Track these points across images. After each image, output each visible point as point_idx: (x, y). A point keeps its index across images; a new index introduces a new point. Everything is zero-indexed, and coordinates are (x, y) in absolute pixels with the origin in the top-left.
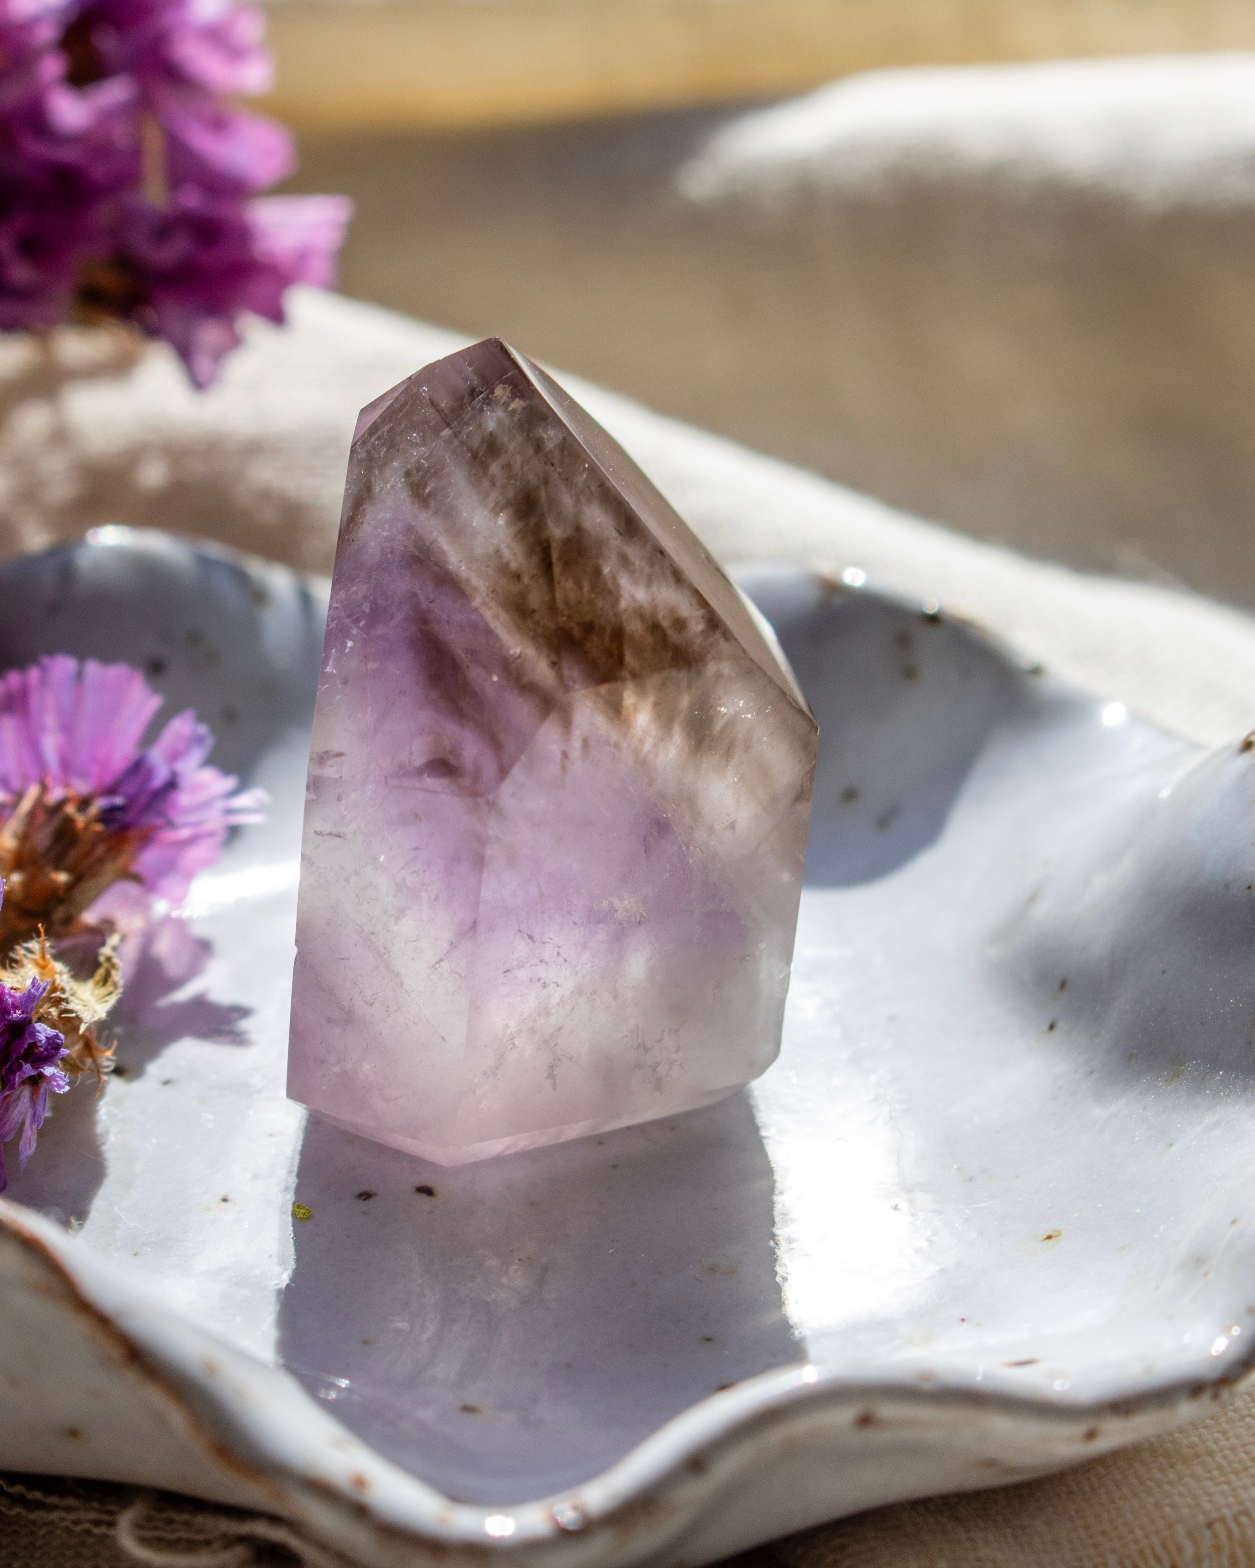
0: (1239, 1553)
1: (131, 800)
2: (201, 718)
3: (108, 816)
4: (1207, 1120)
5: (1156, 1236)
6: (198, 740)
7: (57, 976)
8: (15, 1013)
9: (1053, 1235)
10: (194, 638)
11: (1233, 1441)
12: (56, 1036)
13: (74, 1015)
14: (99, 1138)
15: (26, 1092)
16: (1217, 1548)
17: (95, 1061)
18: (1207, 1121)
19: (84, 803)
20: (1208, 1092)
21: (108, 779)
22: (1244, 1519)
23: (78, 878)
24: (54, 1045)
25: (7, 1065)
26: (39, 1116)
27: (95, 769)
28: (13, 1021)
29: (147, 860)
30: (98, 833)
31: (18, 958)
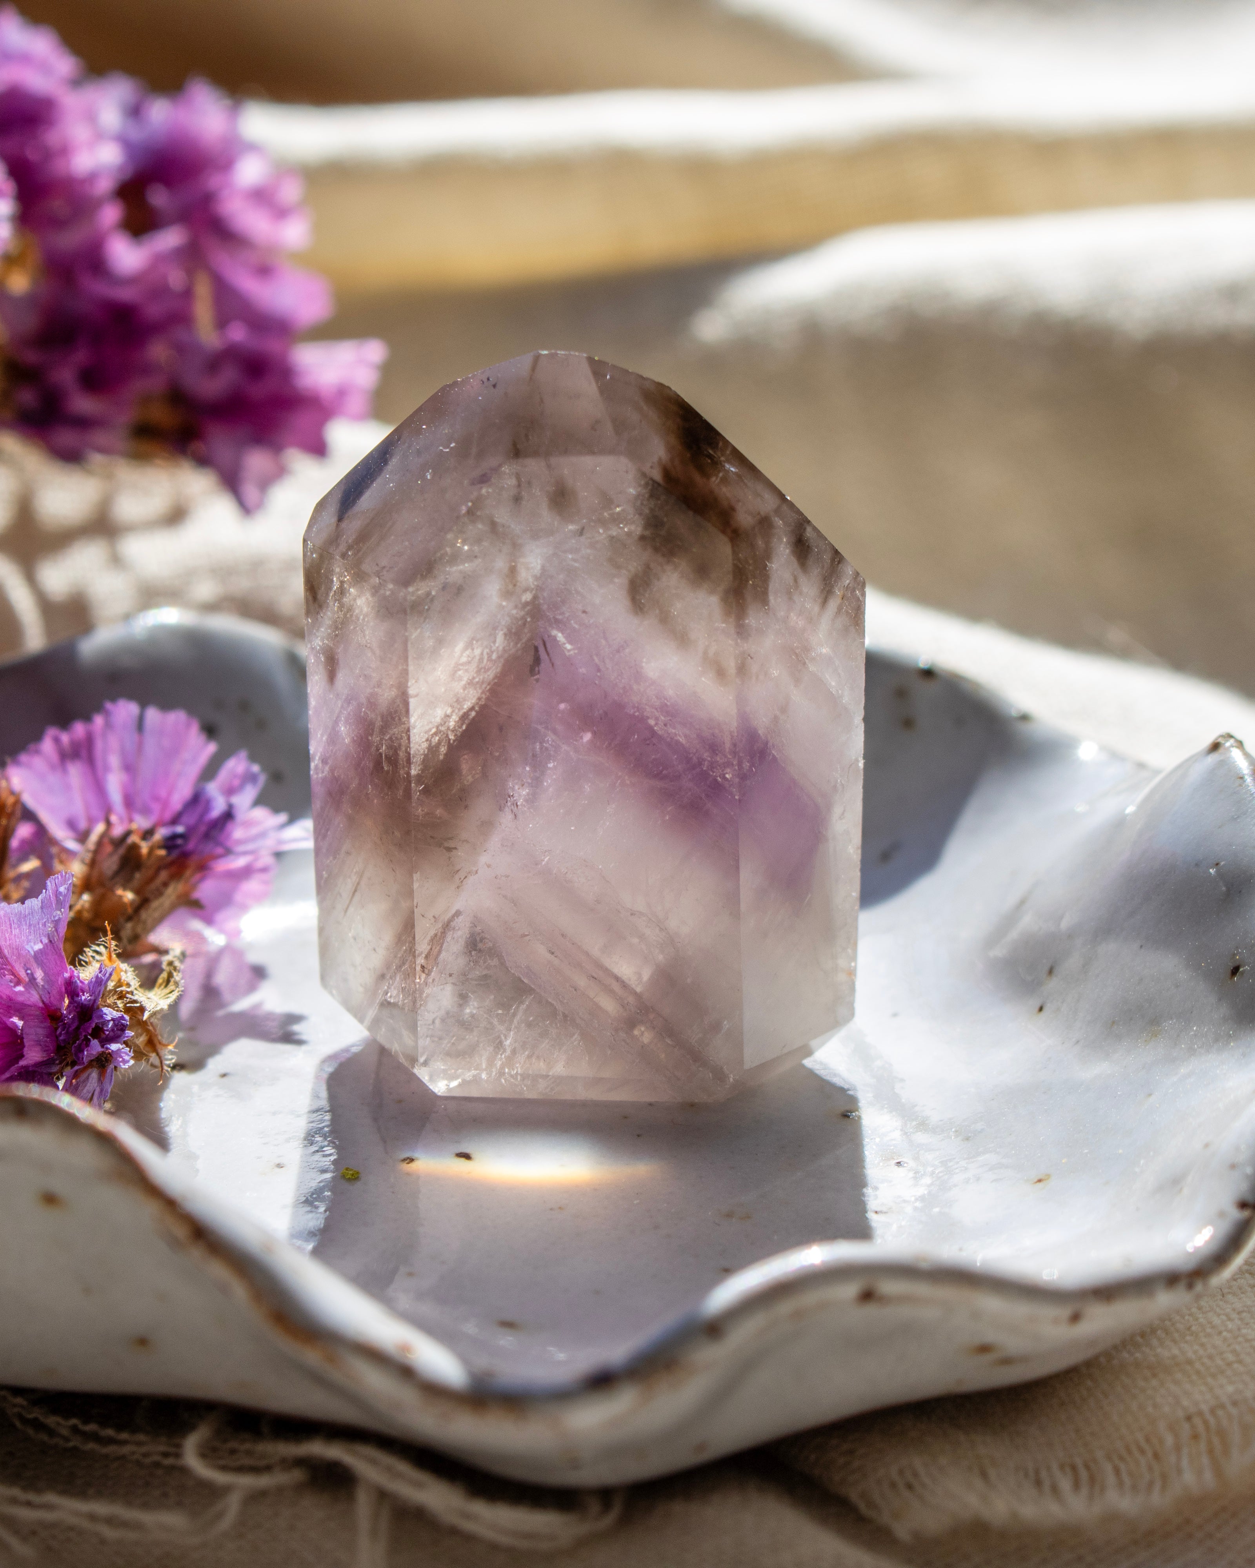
0: (1216, 1441)
1: (191, 830)
2: (254, 758)
3: (170, 843)
5: (1136, 1169)
6: (251, 778)
7: (122, 973)
8: (84, 995)
9: (1043, 1178)
10: (245, 707)
11: (1211, 1351)
12: (122, 1018)
13: (138, 1005)
14: (163, 1121)
15: (94, 1074)
16: (1195, 1437)
17: (158, 1054)
18: (1183, 1071)
19: (147, 834)
20: (1183, 1046)
21: (168, 815)
22: (1220, 1413)
23: (143, 900)
24: (120, 1028)
25: (76, 1043)
26: (106, 1091)
27: (156, 807)
28: (82, 1003)
29: (206, 890)
30: (161, 858)
31: (87, 960)
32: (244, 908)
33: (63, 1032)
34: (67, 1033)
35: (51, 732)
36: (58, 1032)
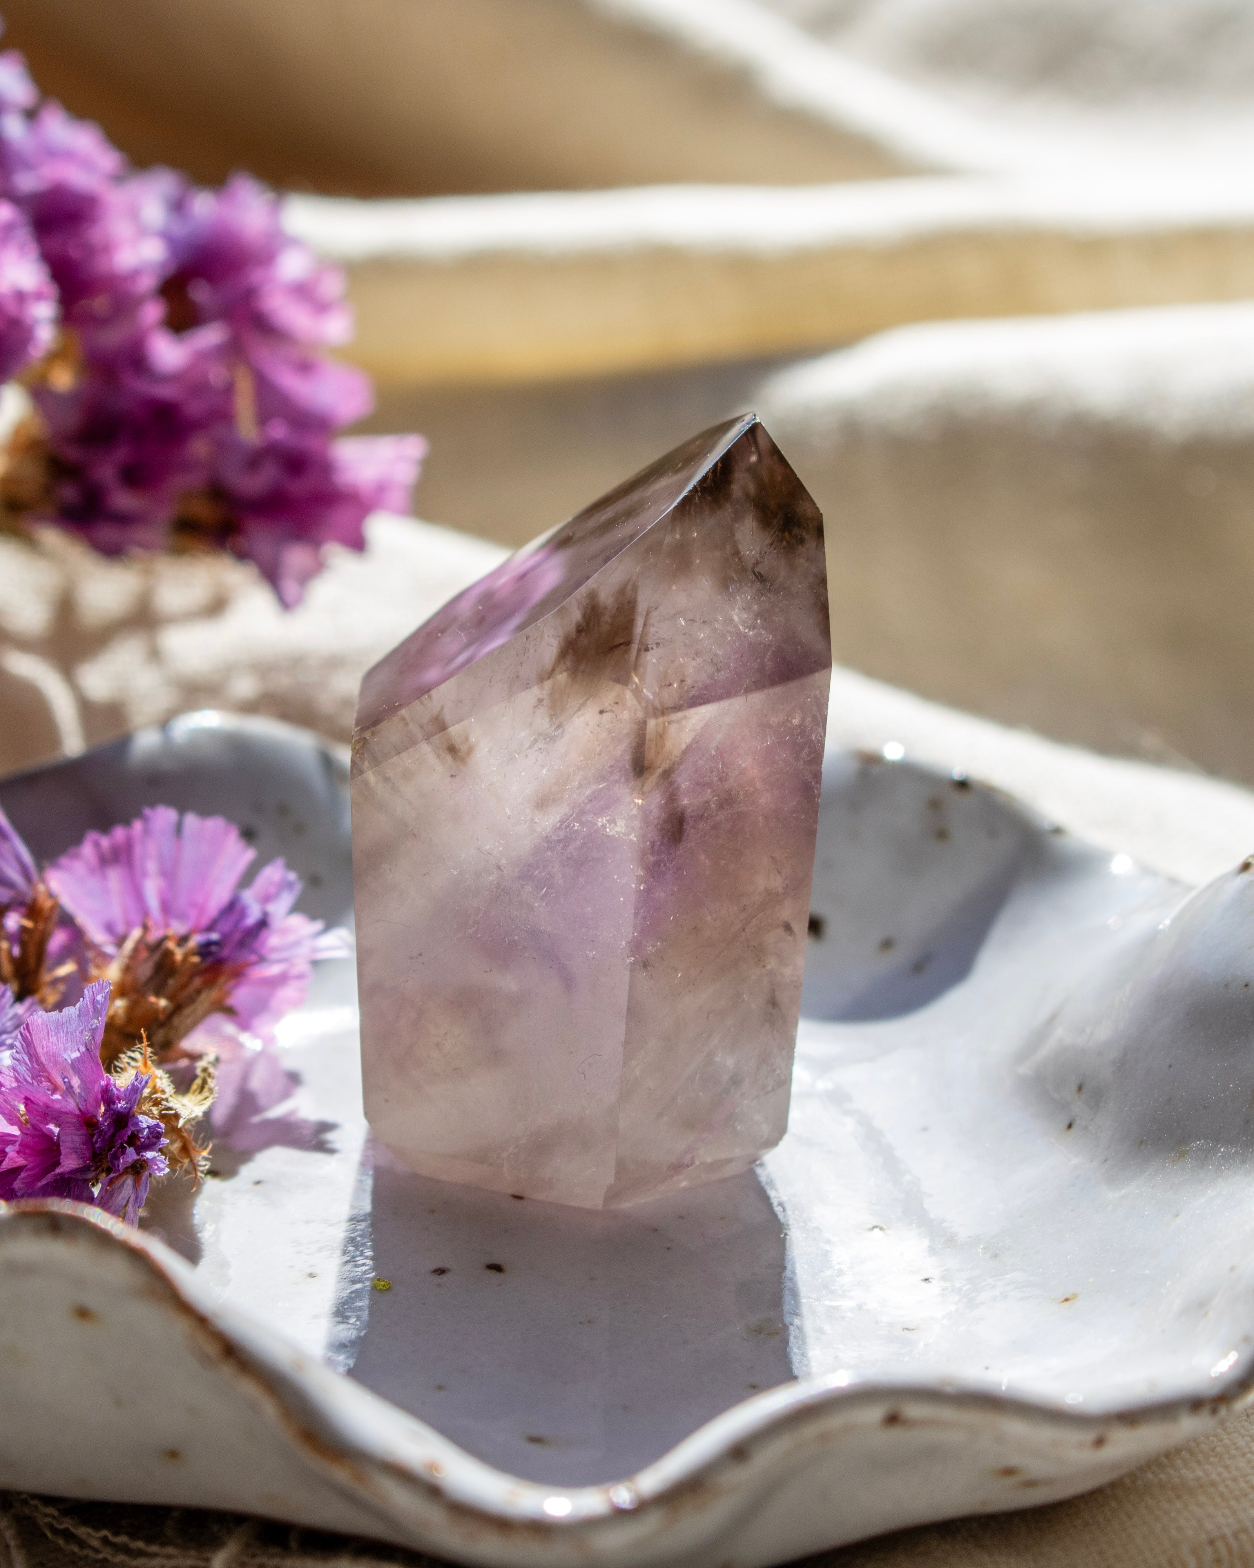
1: (225, 937)
2: (290, 866)
3: (205, 950)
4: (1209, 1192)
5: (1163, 1291)
6: (288, 885)
7: (158, 1080)
8: (120, 1103)
9: (1070, 1297)
10: (283, 810)
11: (1235, 1473)
12: (158, 1125)
13: (173, 1112)
14: (196, 1227)
15: (129, 1181)
16: (1218, 1561)
17: (191, 1161)
19: (182, 940)
20: (1210, 1167)
21: (205, 921)
22: (1243, 1537)
23: (177, 1008)
24: (155, 1135)
25: (112, 1150)
26: (141, 1198)
27: (193, 913)
28: (118, 1111)
29: (240, 996)
30: (196, 965)
31: (122, 1066)
32: (278, 1015)
33: (99, 1140)
34: (102, 1141)
35: (92, 836)
36: (94, 1139)
